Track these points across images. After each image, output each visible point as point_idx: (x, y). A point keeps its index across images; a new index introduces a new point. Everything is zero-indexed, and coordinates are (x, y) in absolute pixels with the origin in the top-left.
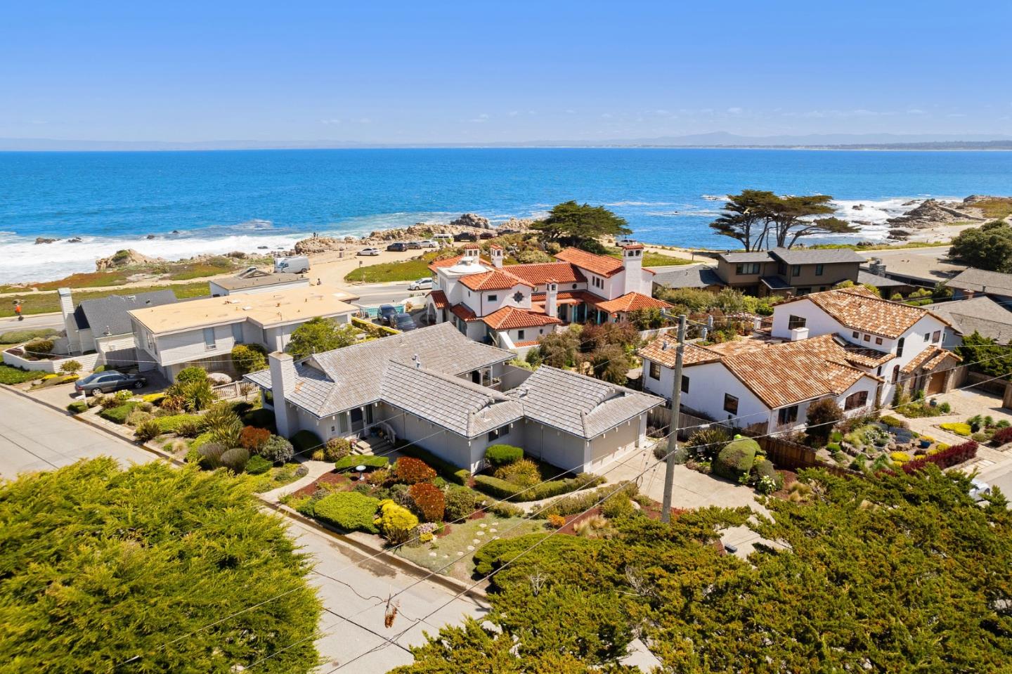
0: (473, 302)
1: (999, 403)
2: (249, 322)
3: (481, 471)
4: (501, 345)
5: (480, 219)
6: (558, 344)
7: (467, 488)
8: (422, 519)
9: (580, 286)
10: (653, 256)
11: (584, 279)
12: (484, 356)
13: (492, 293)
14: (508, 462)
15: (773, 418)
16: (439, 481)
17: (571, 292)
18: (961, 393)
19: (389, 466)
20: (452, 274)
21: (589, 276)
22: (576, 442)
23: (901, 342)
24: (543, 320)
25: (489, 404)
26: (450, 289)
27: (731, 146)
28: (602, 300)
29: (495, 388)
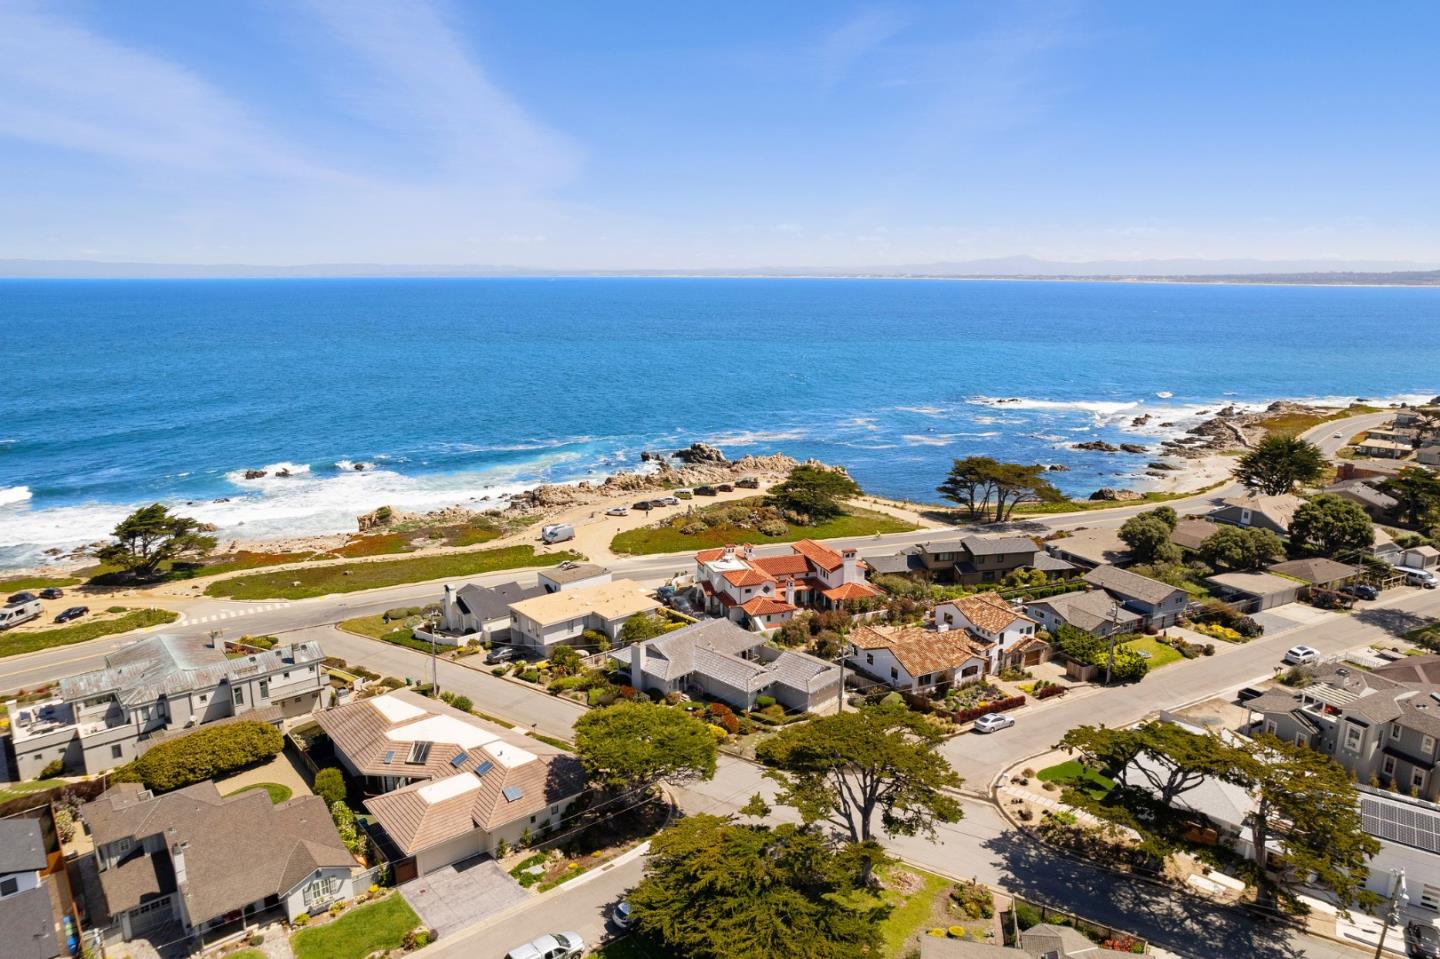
0: (734, 593)
1: (1064, 671)
2: (594, 615)
3: (753, 710)
4: (756, 628)
5: (711, 451)
6: (795, 628)
7: (747, 718)
8: (730, 732)
9: (811, 575)
10: (883, 518)
11: (815, 570)
12: (748, 639)
13: (748, 588)
14: (768, 705)
15: (915, 683)
16: (733, 715)
17: (804, 580)
18: (1050, 665)
19: (703, 708)
20: (719, 570)
21: (818, 569)
22: (803, 696)
23: (1002, 636)
24: (783, 607)
25: (757, 674)
26: (716, 582)
27: (1035, 277)
28: (828, 588)
29: (756, 662)
